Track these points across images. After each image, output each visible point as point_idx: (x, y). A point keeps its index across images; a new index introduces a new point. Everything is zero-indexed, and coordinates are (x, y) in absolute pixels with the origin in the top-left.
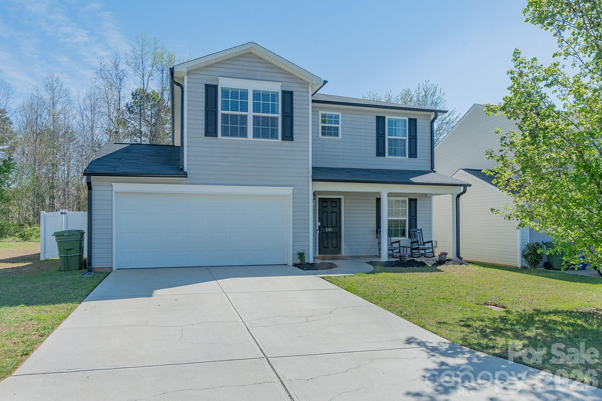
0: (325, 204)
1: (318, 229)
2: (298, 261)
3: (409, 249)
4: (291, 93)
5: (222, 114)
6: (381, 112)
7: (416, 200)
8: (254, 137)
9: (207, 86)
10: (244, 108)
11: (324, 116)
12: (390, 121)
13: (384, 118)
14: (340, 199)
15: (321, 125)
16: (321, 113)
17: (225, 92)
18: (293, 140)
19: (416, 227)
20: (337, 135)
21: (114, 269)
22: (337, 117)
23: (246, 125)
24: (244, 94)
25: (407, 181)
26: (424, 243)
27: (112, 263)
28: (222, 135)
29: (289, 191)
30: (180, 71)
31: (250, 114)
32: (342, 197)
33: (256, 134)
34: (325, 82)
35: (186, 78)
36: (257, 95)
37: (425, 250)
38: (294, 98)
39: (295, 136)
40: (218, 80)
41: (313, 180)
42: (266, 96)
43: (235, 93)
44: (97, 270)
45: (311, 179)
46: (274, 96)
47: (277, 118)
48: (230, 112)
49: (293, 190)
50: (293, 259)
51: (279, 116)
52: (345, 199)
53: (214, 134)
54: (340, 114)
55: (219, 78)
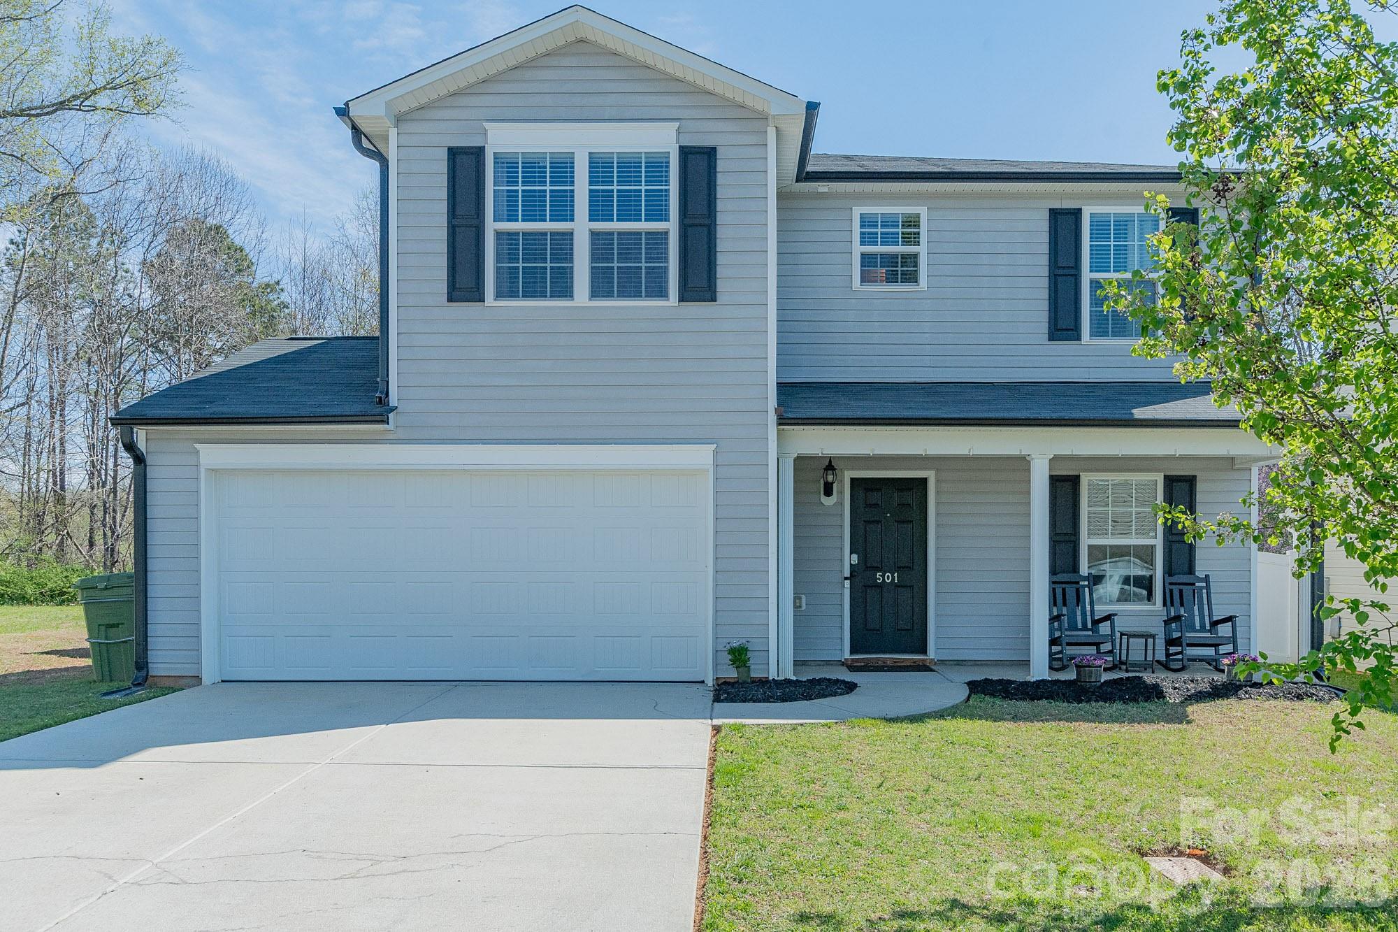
0: (875, 497)
1: (847, 574)
2: (732, 673)
3: (1160, 643)
4: (710, 153)
5: (499, 234)
6: (1064, 195)
7: (1191, 481)
8: (594, 294)
9: (453, 153)
10: (564, 209)
11: (866, 221)
12: (1100, 225)
13: (1078, 212)
14: (924, 481)
15: (858, 249)
16: (857, 211)
17: (508, 166)
18: (714, 299)
19: (1191, 570)
20: (911, 278)
21: (206, 680)
22: (912, 222)
23: (571, 260)
24: (562, 168)
25: (1119, 414)
26: (1215, 624)
27: (199, 663)
28: (499, 295)
29: (701, 456)
30: (369, 114)
31: (581, 227)
32: (930, 475)
33: (600, 287)
34: (812, 107)
35: (393, 133)
36: (600, 167)
37: (1216, 646)
38: (720, 166)
39: (721, 285)
40: (485, 133)
41: (782, 421)
42: (628, 167)
43: (533, 168)
44: (166, 683)
45: (772, 418)
46: (657, 167)
47: (666, 233)
48: (520, 226)
49: (716, 452)
50: (716, 665)
51: (671, 226)
52: (937, 481)
53: (475, 294)
54: (922, 211)
55: (487, 125)
